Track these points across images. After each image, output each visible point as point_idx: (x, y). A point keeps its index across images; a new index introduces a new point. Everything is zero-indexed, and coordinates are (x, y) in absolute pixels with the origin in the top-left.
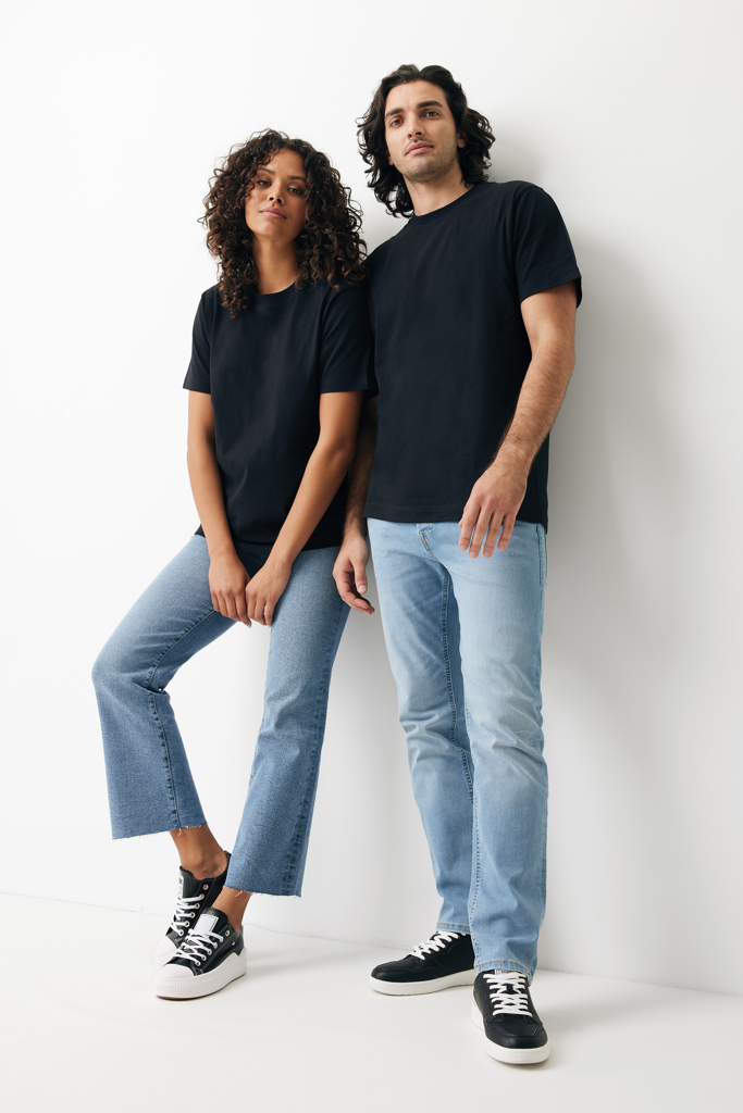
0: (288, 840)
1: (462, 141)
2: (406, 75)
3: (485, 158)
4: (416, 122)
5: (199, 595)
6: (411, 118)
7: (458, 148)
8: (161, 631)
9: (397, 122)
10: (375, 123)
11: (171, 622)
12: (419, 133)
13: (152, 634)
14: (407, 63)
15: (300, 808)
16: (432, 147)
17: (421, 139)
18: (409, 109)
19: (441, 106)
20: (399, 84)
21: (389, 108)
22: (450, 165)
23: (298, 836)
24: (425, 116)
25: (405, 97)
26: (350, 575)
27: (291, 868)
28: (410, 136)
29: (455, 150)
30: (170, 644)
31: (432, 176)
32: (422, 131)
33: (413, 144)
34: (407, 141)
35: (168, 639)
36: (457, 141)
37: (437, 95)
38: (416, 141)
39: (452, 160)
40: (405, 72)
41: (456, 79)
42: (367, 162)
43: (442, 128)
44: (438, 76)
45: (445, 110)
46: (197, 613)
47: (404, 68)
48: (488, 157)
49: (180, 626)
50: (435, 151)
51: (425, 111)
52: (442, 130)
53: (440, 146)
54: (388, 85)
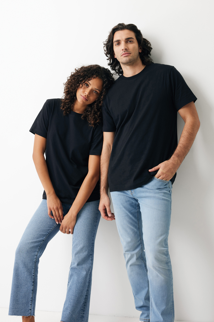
0: (82, 304)
1: (140, 50)
2: (121, 27)
3: (149, 55)
4: (125, 45)
5: (48, 223)
6: (123, 43)
7: (139, 52)
8: (38, 238)
9: (118, 44)
10: (110, 44)
11: (41, 235)
12: (126, 49)
13: (35, 240)
14: (121, 23)
15: (86, 292)
16: (130, 54)
17: (127, 51)
18: (122, 40)
19: (133, 39)
20: (119, 30)
21: (115, 39)
22: (137, 59)
23: (85, 302)
24: (128, 42)
25: (120, 35)
26: (105, 210)
27: (83, 313)
28: (123, 50)
29: (138, 54)
30: (41, 243)
31: (131, 63)
32: (127, 48)
33: (124, 53)
34: (122, 51)
35: (40, 241)
36: (139, 50)
37: (132, 35)
38: (125, 52)
39: (137, 57)
40: (120, 26)
41: (139, 28)
42: (107, 56)
43: (134, 46)
44: (132, 28)
45: (135, 40)
46: (49, 230)
47: (120, 24)
48: (150, 55)
49: (44, 235)
50: (131, 55)
51: (128, 40)
52: (134, 48)
53: (133, 53)
54: (114, 30)
